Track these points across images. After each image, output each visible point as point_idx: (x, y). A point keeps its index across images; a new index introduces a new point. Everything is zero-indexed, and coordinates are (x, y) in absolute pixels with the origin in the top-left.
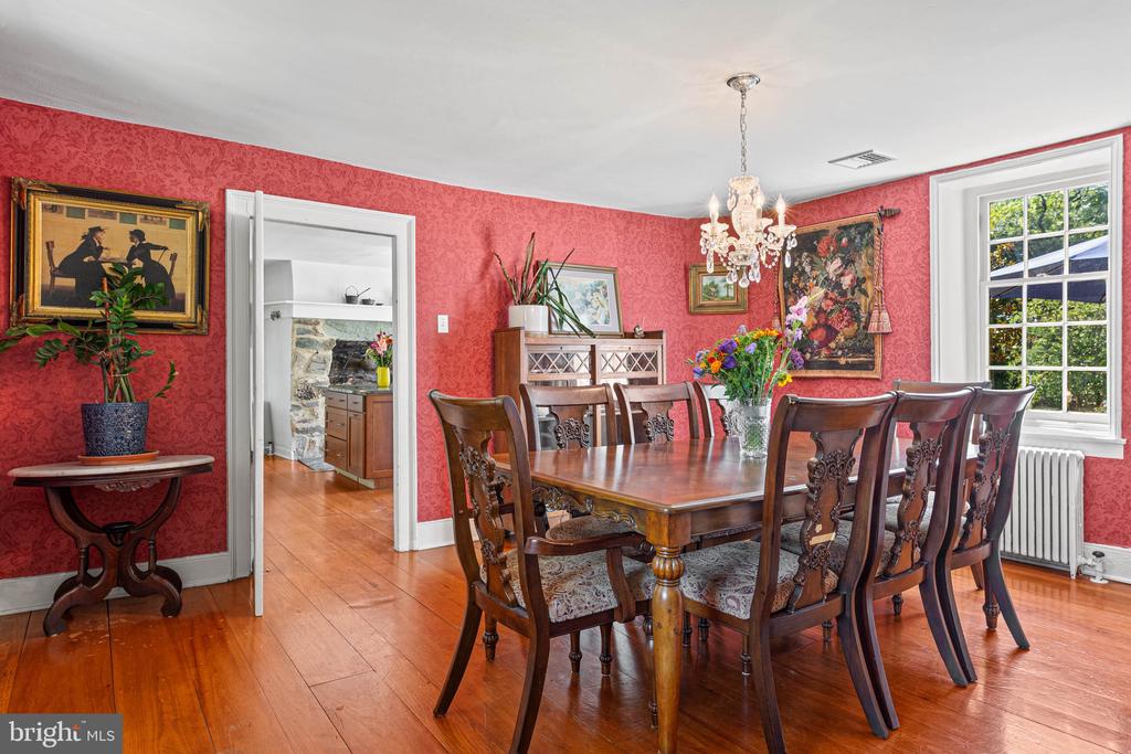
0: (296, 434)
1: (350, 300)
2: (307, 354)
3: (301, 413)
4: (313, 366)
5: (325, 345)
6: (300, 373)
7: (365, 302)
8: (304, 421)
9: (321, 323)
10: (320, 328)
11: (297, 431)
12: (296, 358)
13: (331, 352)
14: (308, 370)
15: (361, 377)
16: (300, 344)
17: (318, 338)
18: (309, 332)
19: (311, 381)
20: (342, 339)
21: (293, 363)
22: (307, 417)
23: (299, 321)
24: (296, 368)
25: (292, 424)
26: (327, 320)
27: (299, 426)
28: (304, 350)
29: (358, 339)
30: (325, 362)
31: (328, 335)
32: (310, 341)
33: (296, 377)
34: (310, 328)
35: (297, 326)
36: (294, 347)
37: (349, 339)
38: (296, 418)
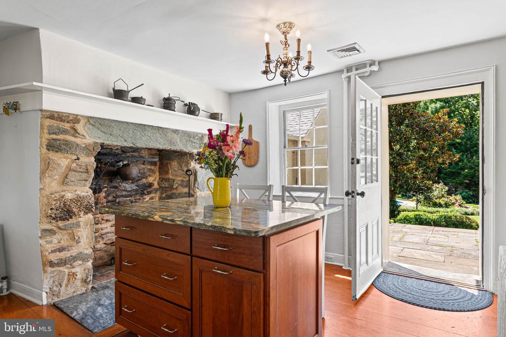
0: (49, 269)
1: (119, 94)
2: (63, 161)
3: (55, 239)
4: (73, 176)
5: (87, 149)
6: (53, 185)
7: (136, 100)
8: (61, 250)
9: (82, 122)
10: (80, 127)
11: (52, 264)
12: (47, 166)
13: (93, 159)
14: (64, 181)
15: (116, 187)
16: (52, 146)
17: (78, 141)
18: (65, 132)
19: (69, 196)
20: (106, 142)
21: (43, 173)
22: (64, 243)
23: (53, 116)
24: (47, 180)
25: (42, 256)
26: (89, 119)
27: (54, 257)
28: (59, 155)
29: (125, 144)
30: (87, 171)
31: (90, 137)
32: (67, 143)
33: (47, 192)
34: (67, 126)
35: (48, 122)
36: (44, 150)
37: (115, 143)
38: (49, 247)
